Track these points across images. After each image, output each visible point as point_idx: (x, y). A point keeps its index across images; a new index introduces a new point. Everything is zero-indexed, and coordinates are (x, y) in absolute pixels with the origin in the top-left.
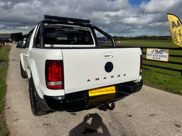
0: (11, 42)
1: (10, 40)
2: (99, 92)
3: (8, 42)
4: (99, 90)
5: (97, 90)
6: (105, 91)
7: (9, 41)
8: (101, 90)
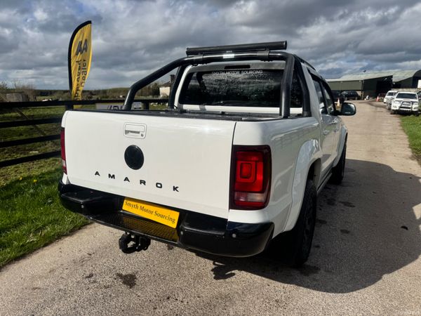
0: (359, 98)
1: (359, 93)
2: (142, 209)
3: (354, 99)
4: (143, 205)
5: (139, 205)
6: (154, 213)
7: (357, 95)
8: (146, 207)
